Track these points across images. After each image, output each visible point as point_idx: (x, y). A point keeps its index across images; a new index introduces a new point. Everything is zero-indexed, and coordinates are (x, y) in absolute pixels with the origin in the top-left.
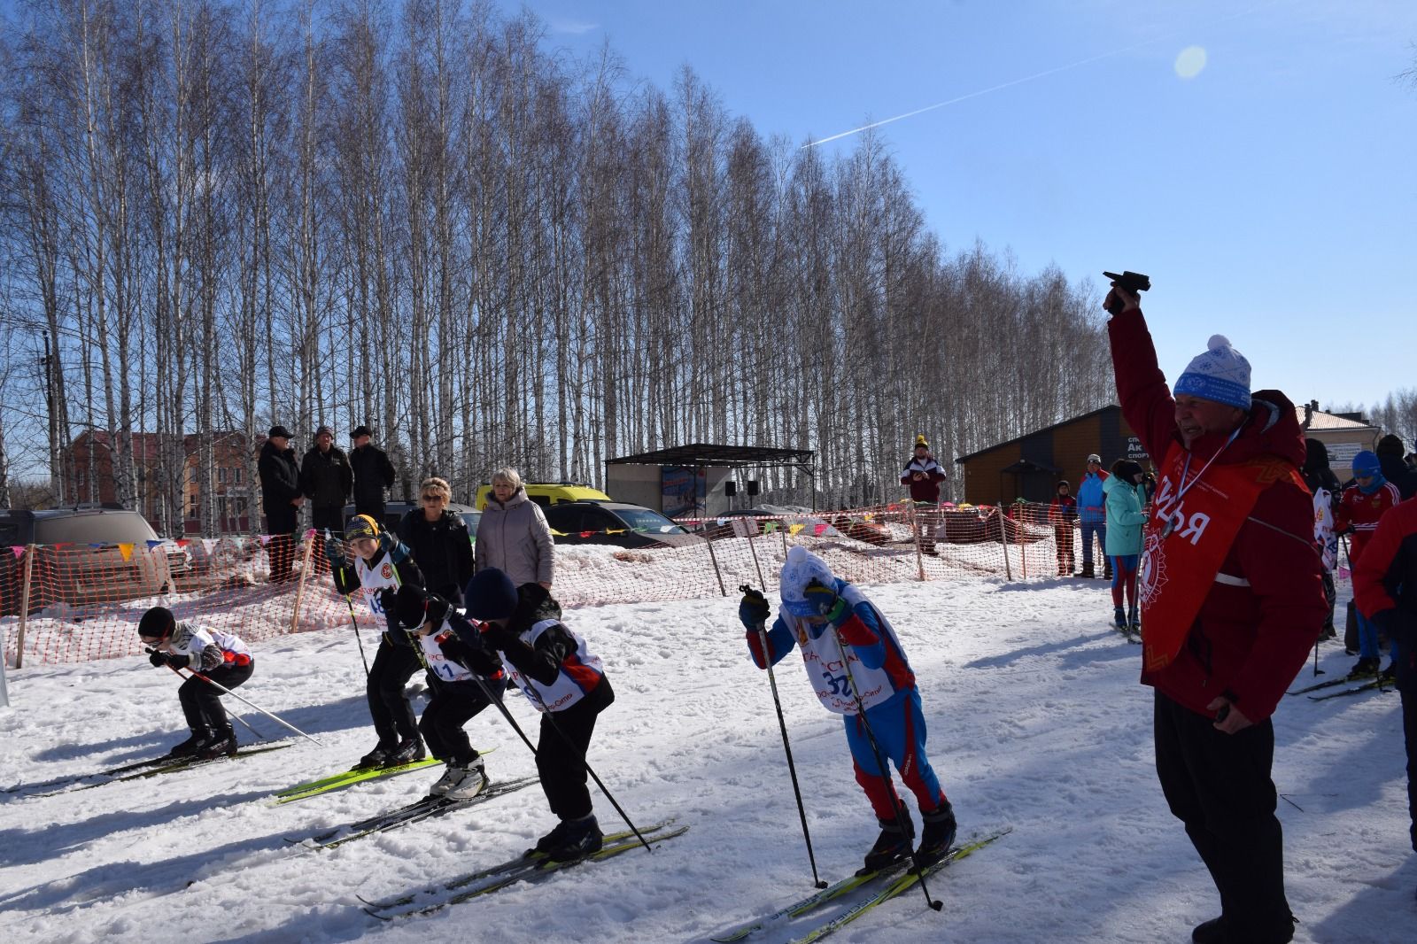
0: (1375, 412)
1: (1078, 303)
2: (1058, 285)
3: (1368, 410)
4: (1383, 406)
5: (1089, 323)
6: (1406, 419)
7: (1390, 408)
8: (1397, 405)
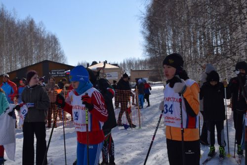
0: (121, 64)
1: (38, 29)
2: (32, 23)
3: (119, 64)
4: (122, 62)
5: (43, 36)
6: (128, 66)
7: (124, 63)
8: (126, 63)
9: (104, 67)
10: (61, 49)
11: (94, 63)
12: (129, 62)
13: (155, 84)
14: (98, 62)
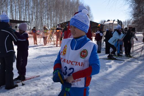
7: (125, 21)
9: (113, 23)
10: (91, 13)
11: (109, 21)
12: (128, 21)
13: (138, 33)
14: (110, 20)
